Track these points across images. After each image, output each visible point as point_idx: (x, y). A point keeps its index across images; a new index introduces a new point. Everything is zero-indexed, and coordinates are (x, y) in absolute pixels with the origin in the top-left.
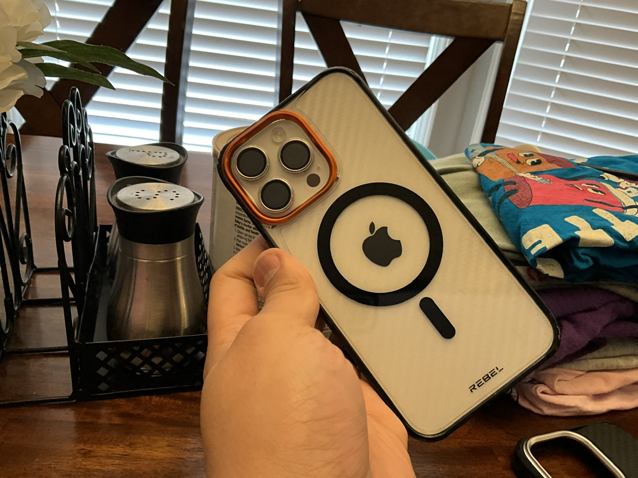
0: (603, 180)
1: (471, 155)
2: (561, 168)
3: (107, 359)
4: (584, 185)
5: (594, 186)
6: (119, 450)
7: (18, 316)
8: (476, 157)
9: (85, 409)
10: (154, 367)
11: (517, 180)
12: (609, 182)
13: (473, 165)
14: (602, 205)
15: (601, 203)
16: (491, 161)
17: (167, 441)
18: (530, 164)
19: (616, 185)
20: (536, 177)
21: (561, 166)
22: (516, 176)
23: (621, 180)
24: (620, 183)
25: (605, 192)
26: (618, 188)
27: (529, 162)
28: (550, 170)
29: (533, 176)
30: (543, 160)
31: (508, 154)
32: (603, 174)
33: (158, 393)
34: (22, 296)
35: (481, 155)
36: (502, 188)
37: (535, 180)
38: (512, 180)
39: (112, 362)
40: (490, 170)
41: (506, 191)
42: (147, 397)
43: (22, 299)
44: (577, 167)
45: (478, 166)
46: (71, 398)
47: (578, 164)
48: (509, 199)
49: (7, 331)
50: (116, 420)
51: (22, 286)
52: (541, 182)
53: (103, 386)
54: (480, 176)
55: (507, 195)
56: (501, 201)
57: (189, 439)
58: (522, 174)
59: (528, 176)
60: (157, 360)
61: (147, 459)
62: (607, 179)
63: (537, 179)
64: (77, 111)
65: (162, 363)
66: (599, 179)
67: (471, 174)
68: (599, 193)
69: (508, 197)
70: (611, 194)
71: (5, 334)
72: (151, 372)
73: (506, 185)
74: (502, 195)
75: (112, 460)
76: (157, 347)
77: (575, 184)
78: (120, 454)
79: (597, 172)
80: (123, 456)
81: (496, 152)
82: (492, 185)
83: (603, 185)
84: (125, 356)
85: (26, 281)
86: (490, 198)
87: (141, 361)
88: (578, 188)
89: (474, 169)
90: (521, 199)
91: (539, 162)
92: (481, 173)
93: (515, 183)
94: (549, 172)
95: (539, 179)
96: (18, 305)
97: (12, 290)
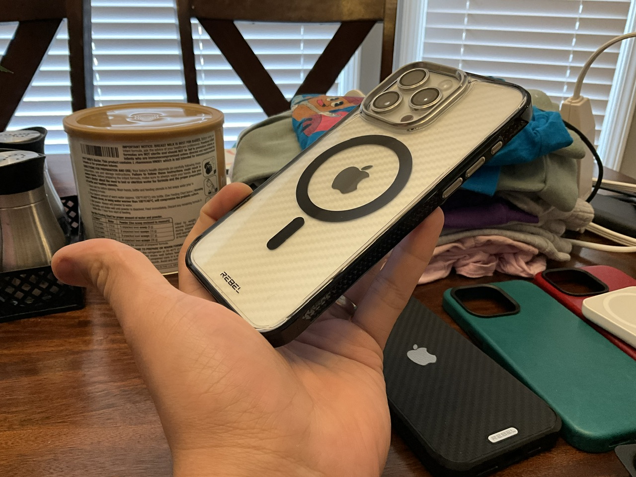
8: (293, 106)
10: (26, 293)
11: (314, 118)
16: (302, 107)
18: (334, 106)
21: (356, 104)
22: (316, 115)
27: (333, 104)
28: (346, 108)
29: (330, 114)
30: (345, 101)
31: (317, 101)
35: (297, 104)
36: (303, 124)
37: (329, 116)
40: (299, 113)
41: (305, 126)
45: (292, 112)
55: (304, 129)
58: (321, 113)
59: (326, 114)
63: (334, 115)
65: (31, 290)
69: (303, 131)
72: (24, 298)
73: (305, 122)
76: (23, 275)
81: (309, 100)
82: (298, 124)
87: (14, 289)
90: (310, 130)
91: (341, 103)
92: (293, 117)
93: (312, 120)
94: (344, 110)
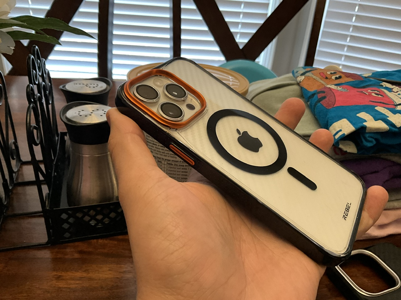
0: (382, 87)
1: (296, 75)
2: (354, 80)
3: (68, 218)
4: (369, 91)
5: (376, 92)
6: (78, 274)
7: (12, 193)
8: (299, 76)
9: (56, 250)
10: (98, 221)
11: (326, 90)
12: (386, 88)
13: (297, 81)
14: (381, 104)
15: (380, 103)
16: (308, 78)
17: (109, 267)
18: (334, 79)
19: (390, 90)
20: (339, 87)
21: (354, 79)
22: (325, 88)
23: (394, 86)
24: (393, 89)
25: (384, 95)
26: (392, 92)
28: (347, 82)
29: (336, 87)
31: (320, 73)
32: (382, 83)
33: (102, 237)
34: (14, 180)
35: (302, 74)
36: (316, 96)
37: (337, 90)
38: (323, 90)
39: (71, 220)
40: (308, 84)
41: (319, 98)
42: (95, 240)
43: (14, 182)
44: (365, 79)
45: (300, 82)
46: (47, 243)
47: (366, 77)
48: (320, 103)
49: (6, 203)
50: (76, 256)
51: (14, 173)
52: (342, 90)
53: (67, 235)
54: (302, 88)
55: (319, 101)
56: (316, 104)
57: (123, 266)
58: (329, 86)
59: (333, 87)
60: (99, 217)
61: (96, 280)
62: (384, 86)
64: (37, 61)
65: (103, 219)
66: (380, 87)
67: (296, 87)
68: (380, 96)
69: (320, 102)
70: (387, 96)
71: (5, 205)
72: (96, 225)
73: (319, 93)
74: (316, 101)
75: (74, 281)
76: (99, 209)
77: (364, 90)
78: (79, 277)
79: (379, 82)
80: (81, 278)
81: (312, 72)
82: (309, 94)
83: (382, 91)
84: (79, 215)
85: (16, 170)
86: (309, 103)
87: (89, 218)
88: (365, 94)
89: (298, 84)
90: (328, 103)
91: (340, 77)
92: (303, 87)
93: (324, 92)
94: (347, 84)
95: (340, 89)
96: (12, 186)
97: (7, 177)
